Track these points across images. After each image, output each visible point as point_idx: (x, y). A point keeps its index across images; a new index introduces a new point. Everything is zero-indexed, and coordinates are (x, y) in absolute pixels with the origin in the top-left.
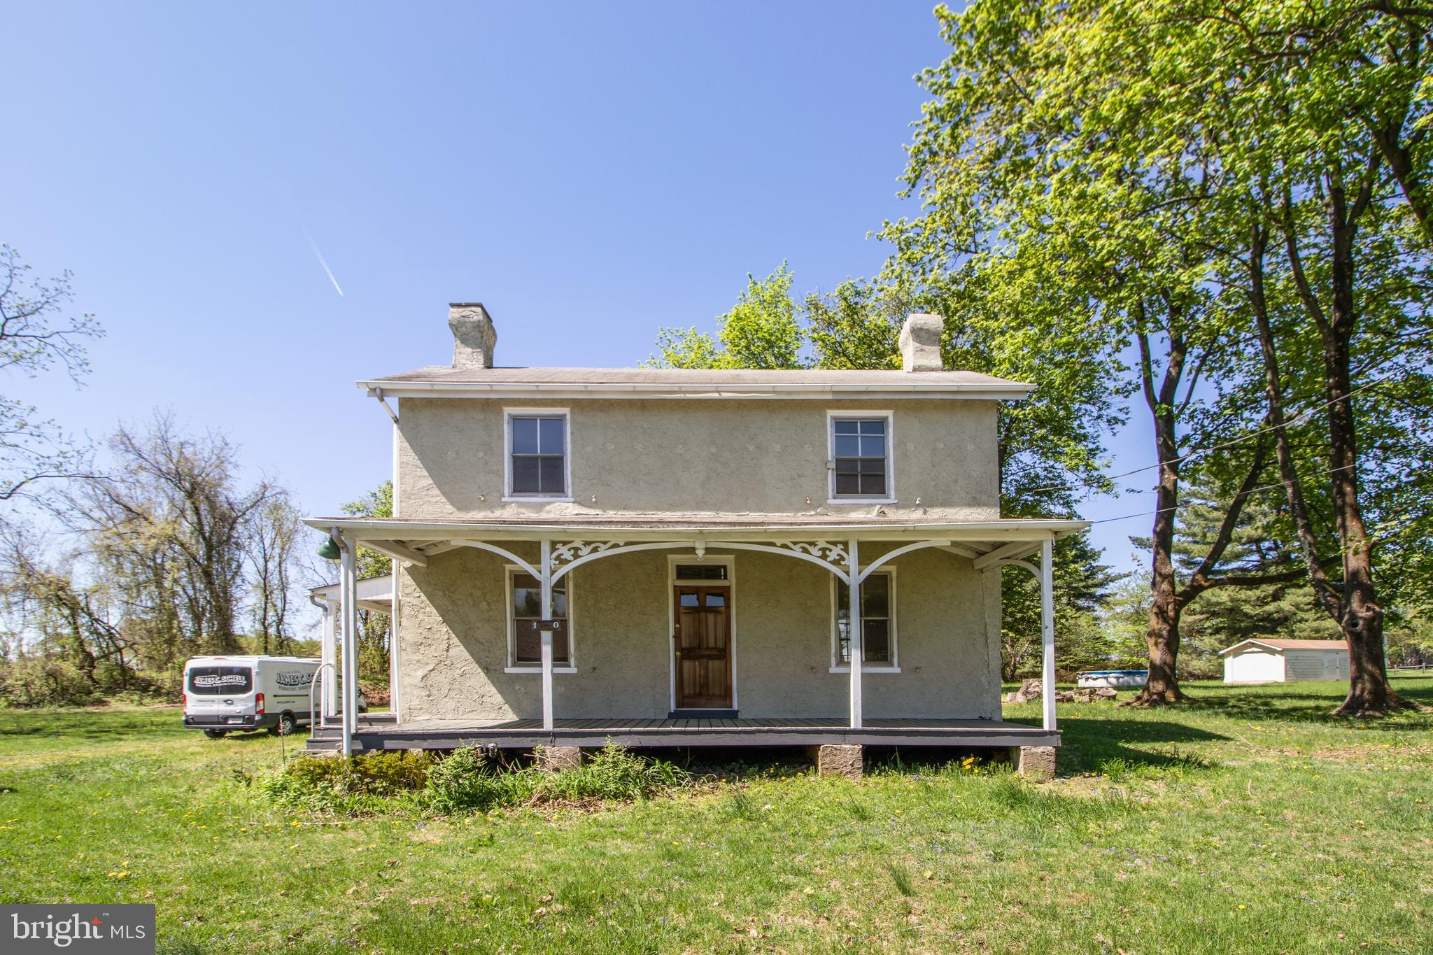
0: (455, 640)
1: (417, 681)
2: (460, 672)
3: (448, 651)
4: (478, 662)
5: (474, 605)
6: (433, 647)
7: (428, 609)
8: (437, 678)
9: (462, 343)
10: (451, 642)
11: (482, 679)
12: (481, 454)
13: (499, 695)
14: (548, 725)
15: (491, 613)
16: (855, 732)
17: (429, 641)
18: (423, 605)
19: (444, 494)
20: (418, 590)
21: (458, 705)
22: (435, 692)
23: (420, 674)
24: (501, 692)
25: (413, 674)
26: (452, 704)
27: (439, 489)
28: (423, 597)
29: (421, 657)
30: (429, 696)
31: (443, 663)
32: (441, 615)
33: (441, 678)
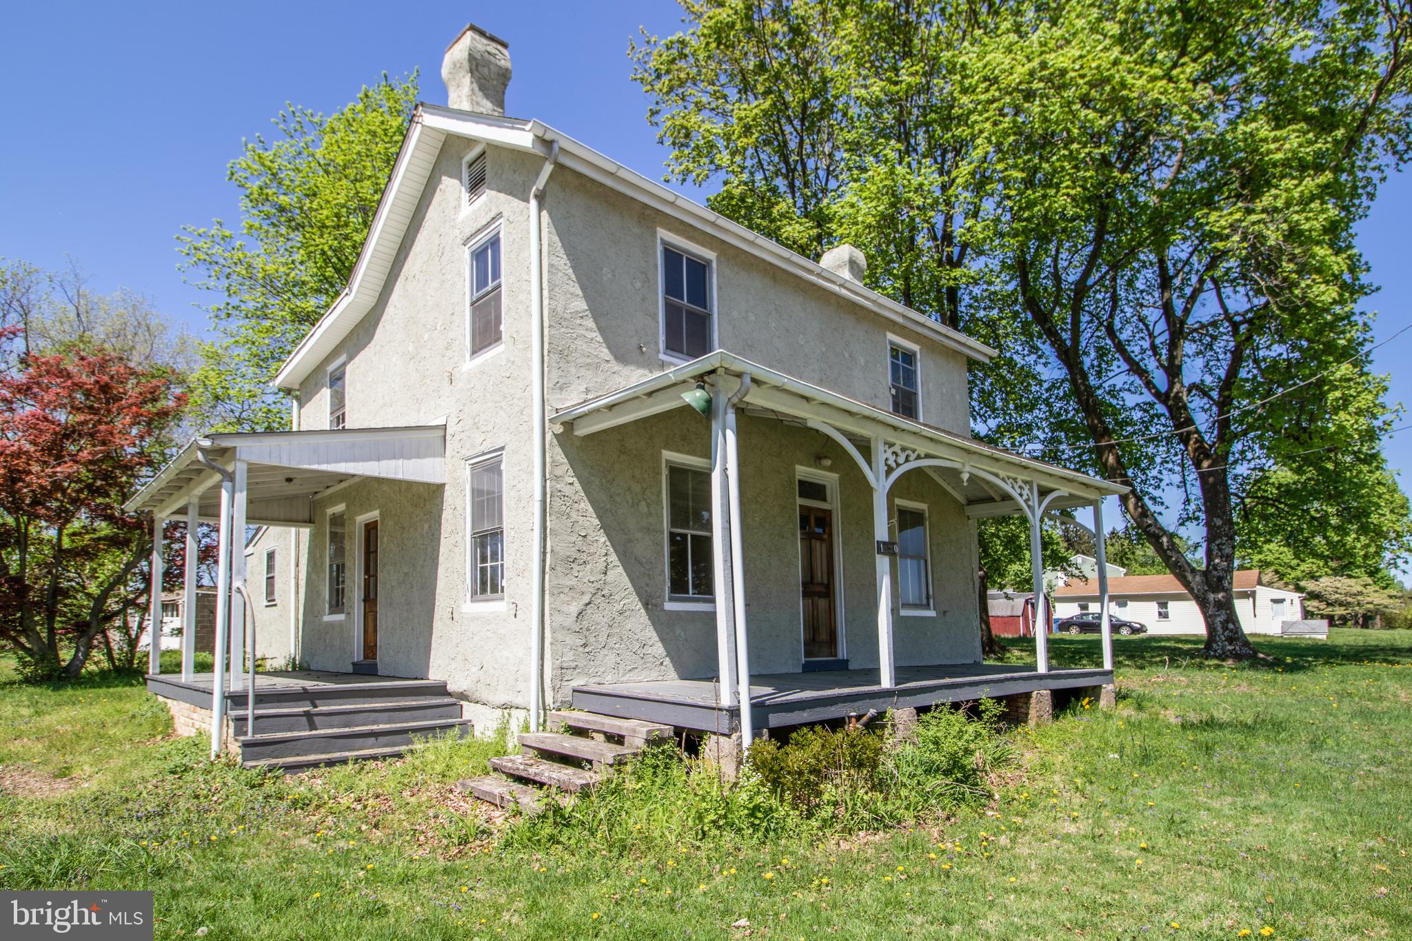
0: (613, 558)
1: (570, 621)
2: (619, 607)
3: (605, 573)
4: (638, 594)
5: (633, 506)
6: (589, 567)
7: (582, 505)
8: (594, 616)
9: (480, 89)
10: (610, 560)
11: (642, 620)
12: (638, 285)
13: (660, 644)
14: (886, 681)
15: (651, 520)
16: (1041, 677)
17: (584, 557)
18: (576, 498)
19: (601, 329)
20: (571, 472)
21: (618, 659)
22: (592, 640)
23: (574, 608)
24: (662, 640)
25: (565, 608)
26: (611, 659)
27: (596, 321)
28: (578, 486)
29: (574, 582)
30: (585, 645)
31: (601, 593)
32: (599, 517)
33: (597, 617)
